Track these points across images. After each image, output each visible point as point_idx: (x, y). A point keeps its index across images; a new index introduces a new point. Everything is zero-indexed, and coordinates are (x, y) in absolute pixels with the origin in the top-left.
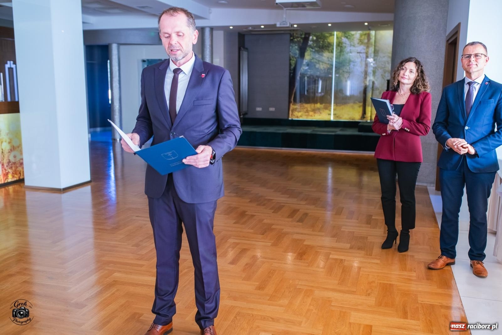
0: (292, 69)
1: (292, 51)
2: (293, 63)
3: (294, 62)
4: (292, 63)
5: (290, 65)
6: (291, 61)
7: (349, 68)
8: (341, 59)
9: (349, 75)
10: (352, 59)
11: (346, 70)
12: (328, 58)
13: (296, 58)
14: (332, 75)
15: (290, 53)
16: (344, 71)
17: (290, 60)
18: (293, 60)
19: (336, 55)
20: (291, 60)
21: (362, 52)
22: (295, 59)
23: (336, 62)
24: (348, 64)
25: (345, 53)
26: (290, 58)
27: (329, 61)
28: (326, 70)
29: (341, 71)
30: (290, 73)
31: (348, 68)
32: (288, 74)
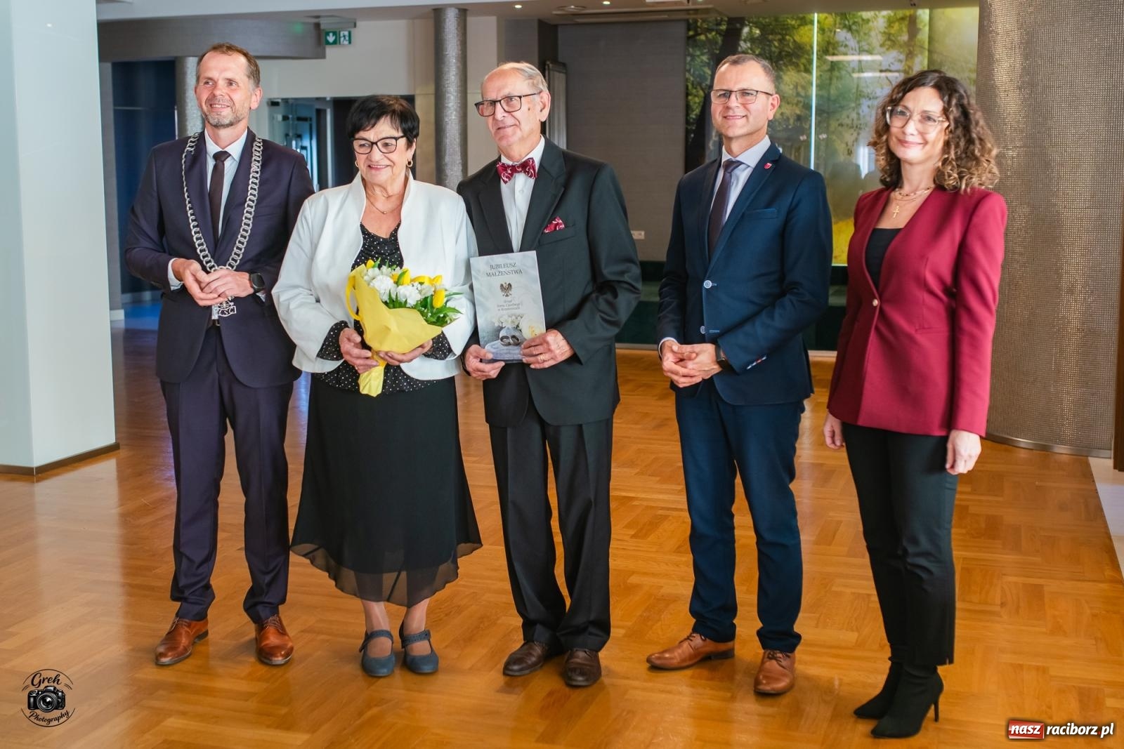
0: (691, 120)
1: (692, 70)
2: (695, 103)
3: (697, 100)
4: (691, 104)
5: (688, 108)
6: (690, 98)
7: (858, 114)
8: (833, 91)
9: (858, 134)
10: (867, 91)
11: (849, 122)
12: (796, 87)
13: (702, 89)
14: (809, 136)
15: (687, 75)
16: (841, 125)
17: (687, 94)
18: (695, 96)
19: (819, 77)
20: (691, 94)
21: (893, 68)
22: (701, 93)
23: (816, 96)
24: (853, 105)
25: (843, 73)
26: (687, 87)
27: (798, 94)
28: (791, 121)
29: (834, 124)
30: (687, 132)
31: (854, 115)
32: (680, 134)
